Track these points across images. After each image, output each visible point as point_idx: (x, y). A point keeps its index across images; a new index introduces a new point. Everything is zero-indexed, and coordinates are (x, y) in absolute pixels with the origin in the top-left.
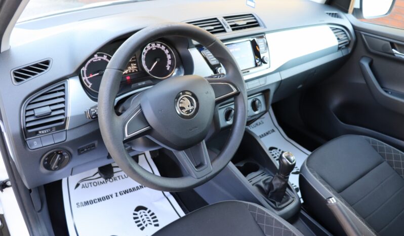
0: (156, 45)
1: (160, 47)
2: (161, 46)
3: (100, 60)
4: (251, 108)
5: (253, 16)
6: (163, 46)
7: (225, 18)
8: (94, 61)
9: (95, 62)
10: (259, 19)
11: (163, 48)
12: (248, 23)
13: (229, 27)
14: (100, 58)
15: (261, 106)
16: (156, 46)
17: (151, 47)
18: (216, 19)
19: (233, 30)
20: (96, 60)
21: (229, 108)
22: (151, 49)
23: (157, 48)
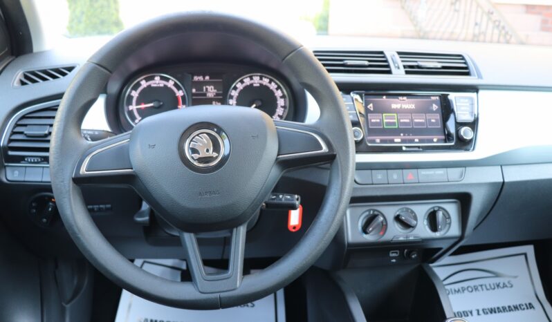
0: (261, 79)
1: (268, 85)
2: (270, 82)
3: (162, 85)
4: (426, 222)
5: (463, 59)
6: (273, 84)
7: (399, 53)
8: (153, 85)
9: (153, 87)
10: (474, 64)
11: (273, 86)
12: (444, 68)
13: (402, 68)
14: (162, 84)
15: (450, 224)
16: (261, 82)
17: (252, 82)
18: (382, 53)
19: (407, 73)
20: (155, 85)
21: (374, 210)
22: (252, 85)
23: (261, 85)
